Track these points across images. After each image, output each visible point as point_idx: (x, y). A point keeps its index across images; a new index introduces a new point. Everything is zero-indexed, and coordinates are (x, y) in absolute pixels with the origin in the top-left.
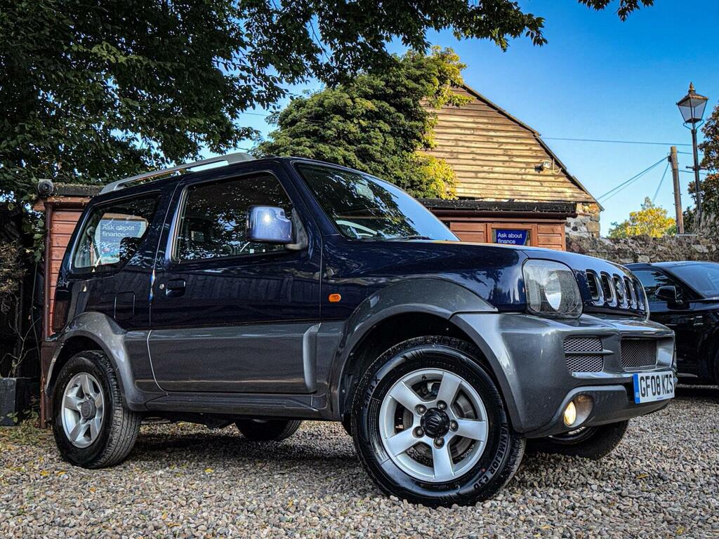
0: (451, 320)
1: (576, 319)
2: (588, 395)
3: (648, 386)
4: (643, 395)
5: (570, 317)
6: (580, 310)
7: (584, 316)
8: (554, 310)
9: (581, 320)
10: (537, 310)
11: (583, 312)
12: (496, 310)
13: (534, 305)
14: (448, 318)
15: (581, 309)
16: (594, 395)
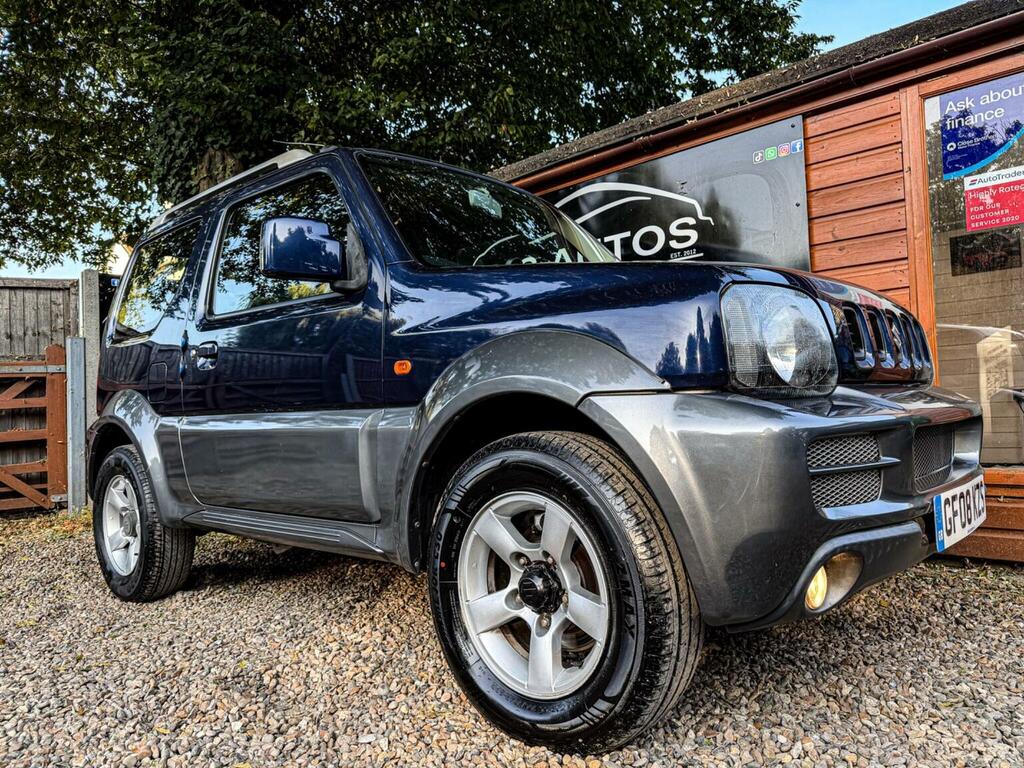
0: (579, 408)
1: (825, 397)
2: (852, 550)
3: (955, 514)
4: (949, 533)
5: (816, 393)
6: (834, 380)
7: (840, 390)
8: (783, 382)
9: (836, 398)
10: (751, 384)
11: (840, 382)
12: (667, 385)
13: (745, 375)
14: (574, 404)
15: (836, 376)
16: (864, 550)
